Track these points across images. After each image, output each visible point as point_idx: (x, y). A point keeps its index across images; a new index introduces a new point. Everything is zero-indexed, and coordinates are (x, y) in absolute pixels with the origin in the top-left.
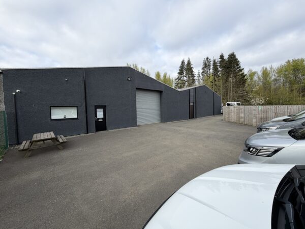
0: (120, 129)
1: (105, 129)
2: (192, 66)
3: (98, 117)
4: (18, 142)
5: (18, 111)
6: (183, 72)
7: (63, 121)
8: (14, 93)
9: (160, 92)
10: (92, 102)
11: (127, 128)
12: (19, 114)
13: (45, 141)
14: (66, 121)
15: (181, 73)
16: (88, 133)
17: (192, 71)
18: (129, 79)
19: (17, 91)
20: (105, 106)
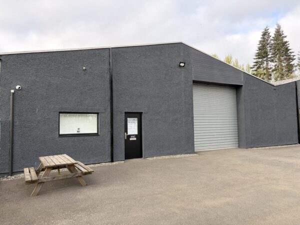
0: (167, 157)
1: (139, 155)
2: (285, 40)
3: (129, 133)
4: (12, 169)
5: (16, 119)
6: (266, 53)
7: (76, 138)
8: (12, 91)
9: (237, 88)
10: (121, 106)
11: (178, 156)
12: (17, 124)
13: (61, 170)
14: (81, 138)
15: (262, 54)
16: (112, 161)
17: (287, 50)
18: (182, 65)
19: (17, 87)
20: (141, 113)
